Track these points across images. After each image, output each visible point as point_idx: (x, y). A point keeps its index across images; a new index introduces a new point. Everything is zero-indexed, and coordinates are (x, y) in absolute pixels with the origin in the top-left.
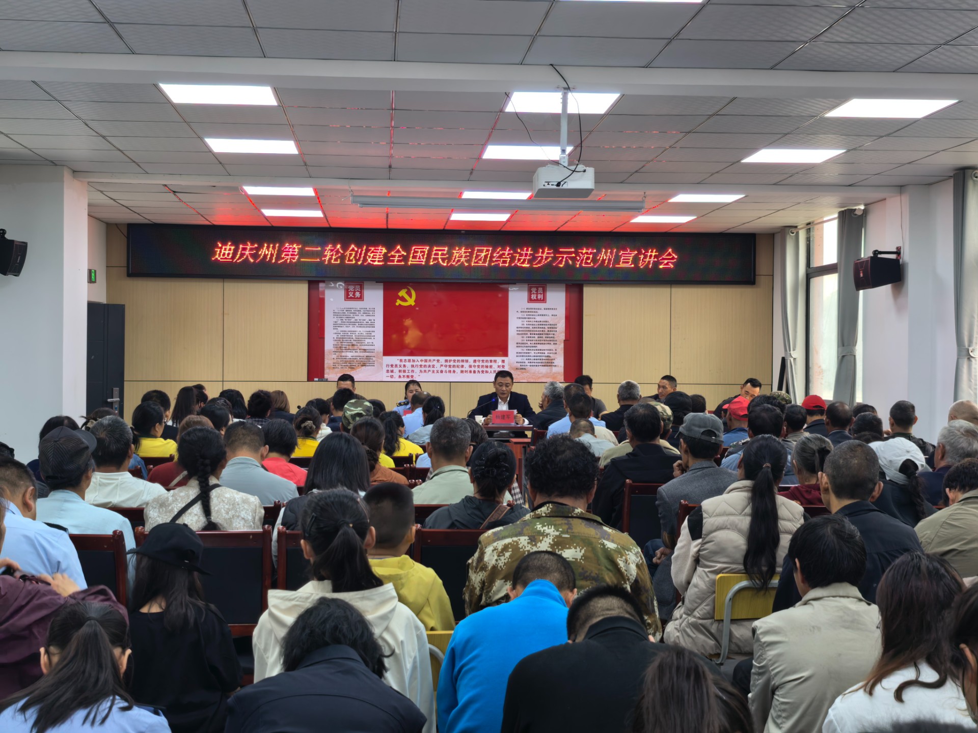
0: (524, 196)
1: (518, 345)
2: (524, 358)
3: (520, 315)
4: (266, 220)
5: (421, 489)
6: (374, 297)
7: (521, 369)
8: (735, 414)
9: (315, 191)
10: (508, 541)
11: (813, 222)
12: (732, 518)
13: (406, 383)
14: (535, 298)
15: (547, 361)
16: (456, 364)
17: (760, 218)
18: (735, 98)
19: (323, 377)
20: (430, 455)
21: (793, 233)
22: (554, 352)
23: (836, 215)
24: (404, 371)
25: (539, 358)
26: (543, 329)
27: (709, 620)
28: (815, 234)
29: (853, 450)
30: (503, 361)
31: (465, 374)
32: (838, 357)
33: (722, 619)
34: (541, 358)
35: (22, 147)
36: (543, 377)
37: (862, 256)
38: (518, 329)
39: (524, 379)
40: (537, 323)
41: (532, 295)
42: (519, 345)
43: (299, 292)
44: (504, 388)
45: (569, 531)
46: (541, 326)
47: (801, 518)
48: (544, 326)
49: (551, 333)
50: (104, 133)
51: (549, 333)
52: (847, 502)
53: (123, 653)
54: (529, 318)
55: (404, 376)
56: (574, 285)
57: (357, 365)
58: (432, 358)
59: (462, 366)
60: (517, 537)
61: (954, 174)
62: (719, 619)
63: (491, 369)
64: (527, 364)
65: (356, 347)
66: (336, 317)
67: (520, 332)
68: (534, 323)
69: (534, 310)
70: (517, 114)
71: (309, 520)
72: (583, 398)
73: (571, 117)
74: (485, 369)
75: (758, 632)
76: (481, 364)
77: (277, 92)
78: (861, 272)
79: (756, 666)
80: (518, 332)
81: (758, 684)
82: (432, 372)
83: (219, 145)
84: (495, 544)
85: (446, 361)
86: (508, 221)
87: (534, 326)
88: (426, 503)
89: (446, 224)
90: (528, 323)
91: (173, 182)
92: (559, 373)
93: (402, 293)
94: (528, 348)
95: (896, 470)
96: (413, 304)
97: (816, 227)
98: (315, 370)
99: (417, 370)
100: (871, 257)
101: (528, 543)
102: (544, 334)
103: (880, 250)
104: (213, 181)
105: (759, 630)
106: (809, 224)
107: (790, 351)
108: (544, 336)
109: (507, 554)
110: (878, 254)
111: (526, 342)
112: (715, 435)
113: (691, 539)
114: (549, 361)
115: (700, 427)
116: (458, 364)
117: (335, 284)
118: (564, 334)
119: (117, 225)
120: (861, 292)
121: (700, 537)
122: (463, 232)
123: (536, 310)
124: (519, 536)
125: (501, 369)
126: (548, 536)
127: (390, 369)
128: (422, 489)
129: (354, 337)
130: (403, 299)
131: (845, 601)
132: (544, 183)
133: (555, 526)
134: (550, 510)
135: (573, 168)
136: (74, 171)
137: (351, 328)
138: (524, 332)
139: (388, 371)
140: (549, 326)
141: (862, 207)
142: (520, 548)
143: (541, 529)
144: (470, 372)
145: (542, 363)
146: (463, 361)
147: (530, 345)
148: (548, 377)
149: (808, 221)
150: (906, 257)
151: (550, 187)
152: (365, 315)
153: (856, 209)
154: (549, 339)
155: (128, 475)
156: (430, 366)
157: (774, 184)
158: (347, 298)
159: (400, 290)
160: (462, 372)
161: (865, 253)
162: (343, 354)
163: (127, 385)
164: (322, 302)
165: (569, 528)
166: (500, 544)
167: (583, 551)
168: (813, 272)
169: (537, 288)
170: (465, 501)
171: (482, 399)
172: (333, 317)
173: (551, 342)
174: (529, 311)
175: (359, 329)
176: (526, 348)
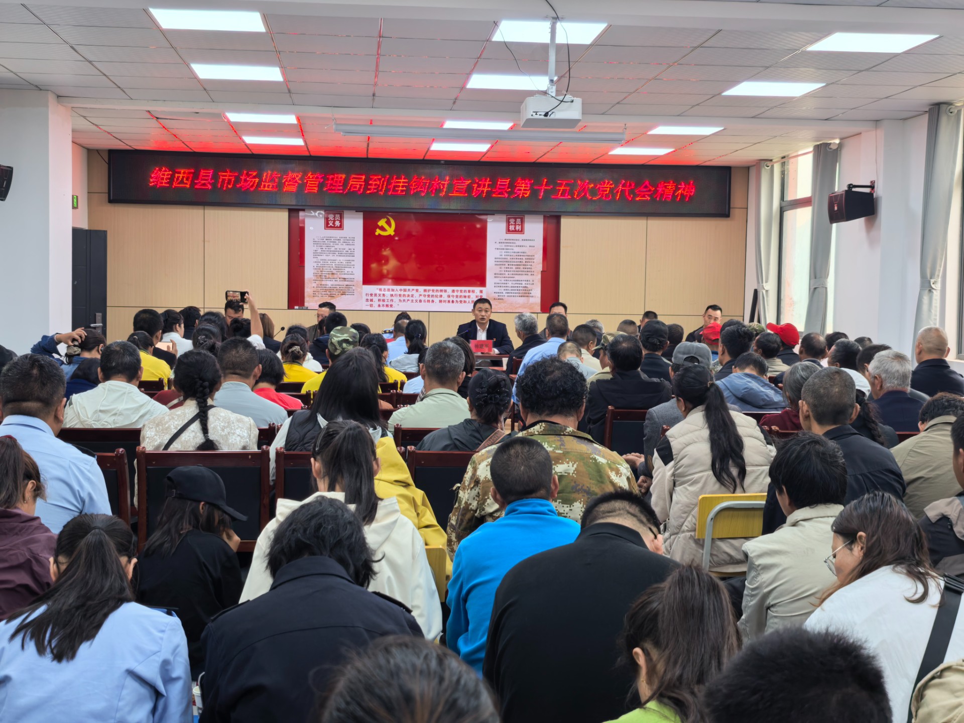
0: (505, 126)
1: (496, 276)
3: (498, 246)
4: (246, 148)
6: (354, 226)
7: (498, 298)
9: (298, 119)
11: (788, 156)
14: (513, 229)
15: (524, 292)
16: (435, 294)
17: (737, 151)
19: (304, 305)
21: (768, 166)
23: (811, 149)
24: (384, 301)
25: (516, 288)
26: (521, 260)
28: (790, 167)
32: (810, 289)
35: (6, 71)
37: (836, 190)
39: (502, 309)
40: (516, 254)
41: (511, 226)
43: (281, 218)
44: (483, 315)
45: (562, 447)
46: (519, 257)
48: (521, 257)
49: (528, 264)
50: (91, 58)
51: (526, 264)
53: (129, 561)
54: (507, 249)
55: (383, 305)
57: (337, 294)
58: (411, 288)
59: (441, 296)
61: (930, 109)
63: (469, 299)
64: (505, 294)
65: (335, 276)
66: (316, 245)
67: (498, 263)
68: (512, 254)
70: (506, 44)
73: (559, 47)
74: (463, 299)
76: (459, 294)
78: (836, 205)
79: (749, 588)
80: (496, 263)
81: (751, 606)
85: (425, 291)
86: (488, 151)
87: (512, 257)
89: (426, 154)
91: (157, 108)
92: (536, 304)
93: (382, 223)
94: (506, 279)
96: (392, 233)
97: (791, 161)
98: (296, 298)
99: (396, 299)
102: (522, 265)
103: (855, 184)
104: (197, 107)
105: (751, 554)
106: (783, 157)
107: (762, 283)
108: (522, 267)
114: (526, 292)
115: (684, 353)
116: (437, 294)
117: (315, 212)
118: (541, 266)
119: (98, 151)
120: (834, 225)
121: (672, 459)
122: (443, 162)
125: (480, 298)
127: (370, 298)
129: (334, 266)
130: (383, 229)
132: (532, 113)
134: (542, 428)
137: (331, 257)
139: (367, 300)
140: (527, 257)
141: (837, 141)
145: (519, 293)
146: (441, 291)
147: (507, 276)
149: (783, 155)
150: (879, 192)
153: (831, 143)
156: (409, 296)
157: (752, 117)
158: (327, 227)
159: (379, 219)
160: (440, 301)
161: (840, 187)
162: (323, 282)
163: (109, 311)
165: (562, 445)
167: (575, 466)
168: (788, 205)
169: (515, 219)
170: (465, 423)
172: (313, 245)
173: (528, 273)
174: (507, 242)
175: (338, 258)
176: (504, 279)
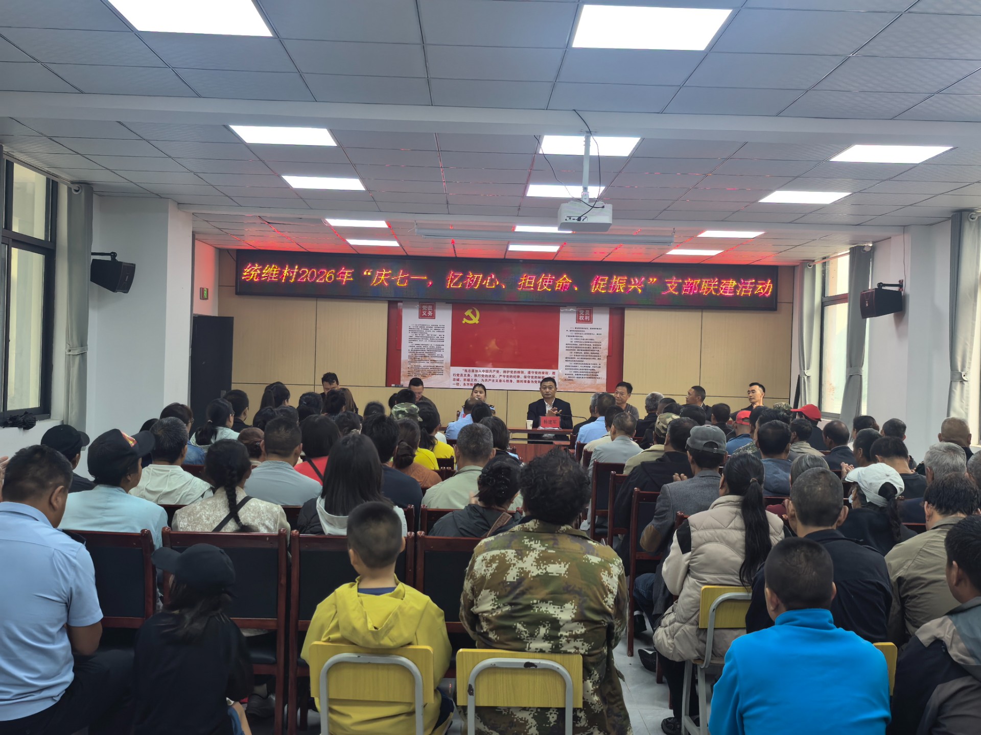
2: (571, 371)
3: (569, 333)
4: (352, 249)
6: (444, 318)
7: (569, 380)
9: (388, 223)
10: (496, 552)
14: (583, 319)
15: (592, 374)
16: (513, 375)
17: (781, 252)
18: (746, 143)
21: (810, 266)
22: (598, 366)
23: (848, 251)
24: (468, 380)
25: (585, 371)
26: (589, 346)
31: (519, 383)
32: (847, 376)
35: (127, 181)
36: (589, 387)
38: (567, 346)
40: (584, 341)
41: (580, 317)
42: (567, 360)
43: (382, 309)
45: (555, 546)
46: (588, 344)
47: (781, 532)
48: (589, 344)
49: (596, 349)
51: (594, 349)
52: (813, 529)
54: (577, 336)
56: (616, 309)
57: (428, 374)
58: (492, 369)
59: (518, 377)
60: (505, 550)
61: (952, 216)
64: (575, 376)
65: (427, 358)
66: (411, 332)
67: (569, 349)
68: (581, 341)
69: (581, 330)
76: (534, 375)
77: (333, 133)
78: (867, 302)
80: (568, 349)
82: (492, 381)
83: (297, 182)
84: (485, 554)
85: (505, 372)
86: (558, 252)
87: (581, 343)
89: (505, 254)
90: (576, 341)
91: (266, 214)
92: (602, 385)
93: (468, 313)
94: (576, 362)
95: (876, 493)
96: (477, 322)
97: (832, 261)
98: (392, 375)
100: (876, 289)
101: (515, 556)
102: (590, 351)
103: (884, 283)
104: (299, 214)
106: (824, 258)
107: (804, 370)
108: (590, 352)
109: (494, 565)
110: (882, 286)
111: (574, 357)
112: (718, 446)
113: (681, 552)
114: (594, 374)
115: (702, 439)
116: (515, 374)
117: (411, 304)
118: (607, 351)
119: (228, 250)
120: (868, 319)
121: (689, 550)
122: (521, 261)
123: (583, 330)
124: (507, 549)
126: (535, 551)
127: (456, 377)
129: (426, 350)
130: (469, 318)
132: (566, 217)
133: (542, 541)
134: (536, 525)
135: (593, 204)
136: (178, 204)
137: (424, 342)
139: (454, 380)
140: (595, 344)
141: (871, 245)
142: (506, 561)
143: (528, 543)
144: (524, 382)
145: (587, 375)
146: (519, 372)
147: (577, 360)
149: (824, 256)
150: (908, 289)
151: (571, 221)
152: (436, 331)
153: (864, 246)
154: (594, 355)
155: (180, 469)
156: (490, 376)
157: (790, 223)
158: (421, 316)
159: (466, 310)
161: (872, 286)
162: (417, 364)
164: (400, 319)
165: (555, 544)
166: (489, 555)
167: (567, 566)
168: (828, 301)
169: (585, 310)
170: (469, 509)
172: (409, 332)
173: (596, 358)
174: (577, 330)
175: (430, 343)
176: (574, 362)
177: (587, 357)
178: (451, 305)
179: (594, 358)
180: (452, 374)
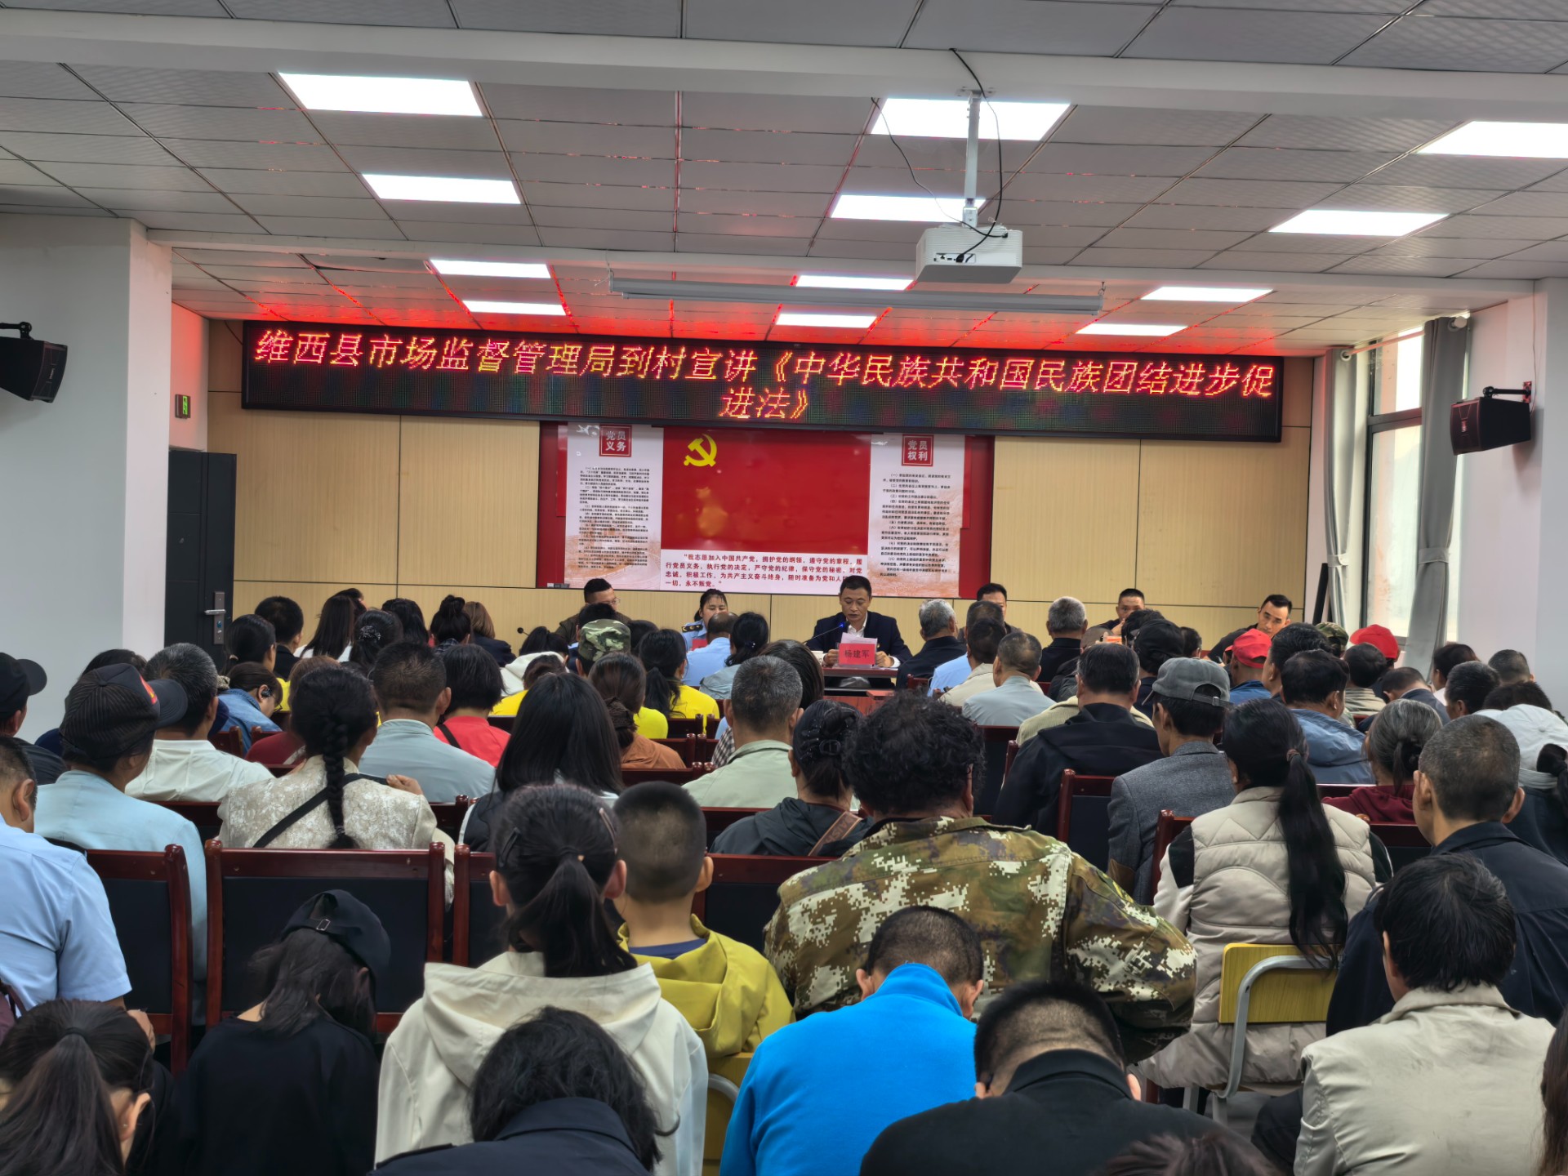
0: (900, 284)
1: (885, 535)
2: (893, 556)
3: (888, 485)
4: (470, 319)
5: (710, 779)
6: (648, 452)
7: (885, 574)
8: (1243, 656)
9: (552, 269)
10: (828, 894)
11: (1380, 340)
12: (1245, 847)
13: (701, 594)
14: (914, 458)
15: (931, 563)
16: (781, 564)
17: (1294, 330)
18: (1267, 116)
19: (562, 580)
20: (730, 722)
21: (1347, 357)
22: (944, 547)
23: (1420, 328)
24: (696, 575)
25: (919, 557)
26: (927, 510)
27: (1208, 1025)
28: (1383, 358)
29: (1477, 732)
30: (859, 562)
31: (795, 581)
32: (1418, 565)
33: (1232, 1021)
34: (922, 557)
35: (55, 183)
36: (924, 588)
37: (1464, 397)
38: (886, 509)
39: (892, 590)
40: (918, 500)
41: (910, 453)
43: (528, 437)
44: (855, 607)
45: (934, 860)
46: (924, 505)
47: (1365, 843)
48: (927, 505)
49: (940, 516)
50: (194, 162)
51: (936, 516)
52: (1464, 824)
53: (134, 1099)
54: (903, 491)
55: (695, 583)
56: (979, 438)
57: (616, 563)
58: (742, 554)
59: (792, 568)
60: (843, 886)
62: (1226, 1021)
63: (836, 574)
64: (898, 566)
65: (616, 534)
66: (584, 482)
67: (888, 515)
68: (911, 499)
69: (912, 478)
70: (892, 140)
71: (507, 839)
72: (991, 628)
73: (984, 145)
74: (829, 574)
75: (1315, 1067)
76: (822, 565)
77: (481, 91)
78: (1464, 423)
79: (1308, 1130)
80: (885, 514)
81: (1310, 1164)
82: (740, 576)
83: (389, 186)
84: (805, 901)
85: (765, 559)
86: (872, 326)
87: (911, 505)
88: (718, 805)
89: (769, 331)
90: (902, 499)
91: (320, 250)
92: (951, 583)
93: (695, 445)
94: (900, 541)
96: (712, 463)
97: (1386, 348)
98: (549, 569)
99: (717, 573)
100: (1481, 398)
102: (928, 518)
103: (1496, 386)
104: (379, 250)
105: (1315, 1064)
106: (1373, 342)
107: (1336, 553)
108: (927, 521)
109: (830, 919)
110: (1492, 393)
111: (897, 530)
112: (1219, 693)
113: (1175, 885)
114: (935, 563)
115: (1192, 680)
116: (785, 564)
117: (584, 427)
118: (961, 519)
119: (227, 323)
121: (1190, 882)
122: (796, 345)
123: (915, 478)
124: (848, 884)
125: (856, 574)
126: (899, 876)
127: (672, 570)
128: (713, 780)
129: (614, 517)
130: (696, 456)
131: (1474, 1013)
132: (934, 256)
135: (986, 230)
136: (148, 229)
137: (609, 502)
138: (894, 515)
139: (668, 574)
140: (937, 505)
141: (1466, 315)
143: (883, 866)
144: (805, 577)
145: (923, 565)
146: (792, 560)
147: (904, 536)
148: (933, 590)
149: (1372, 338)
150: (1540, 399)
151: (945, 262)
152: (632, 480)
153: (1454, 318)
154: (935, 526)
155: (207, 746)
156: (737, 567)
157: (1321, 272)
158: (604, 451)
160: (791, 577)
161: (1470, 392)
162: (596, 544)
163: (237, 587)
164: (562, 458)
166: (813, 901)
167: (965, 891)
168: (1380, 423)
169: (918, 441)
170: (783, 806)
171: (822, 625)
172: (580, 481)
173: (939, 531)
174: (904, 479)
175: (621, 504)
176: (897, 541)
177: (923, 531)
178: (662, 429)
179: (936, 531)
180: (663, 565)
